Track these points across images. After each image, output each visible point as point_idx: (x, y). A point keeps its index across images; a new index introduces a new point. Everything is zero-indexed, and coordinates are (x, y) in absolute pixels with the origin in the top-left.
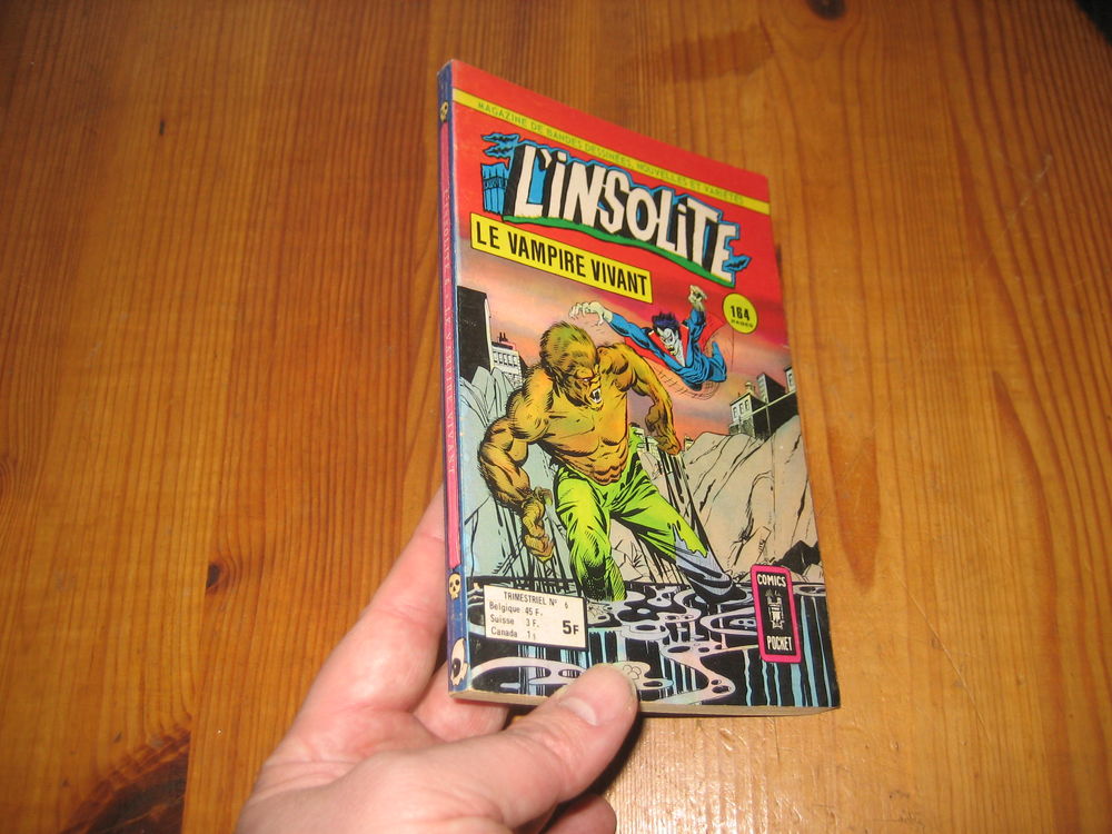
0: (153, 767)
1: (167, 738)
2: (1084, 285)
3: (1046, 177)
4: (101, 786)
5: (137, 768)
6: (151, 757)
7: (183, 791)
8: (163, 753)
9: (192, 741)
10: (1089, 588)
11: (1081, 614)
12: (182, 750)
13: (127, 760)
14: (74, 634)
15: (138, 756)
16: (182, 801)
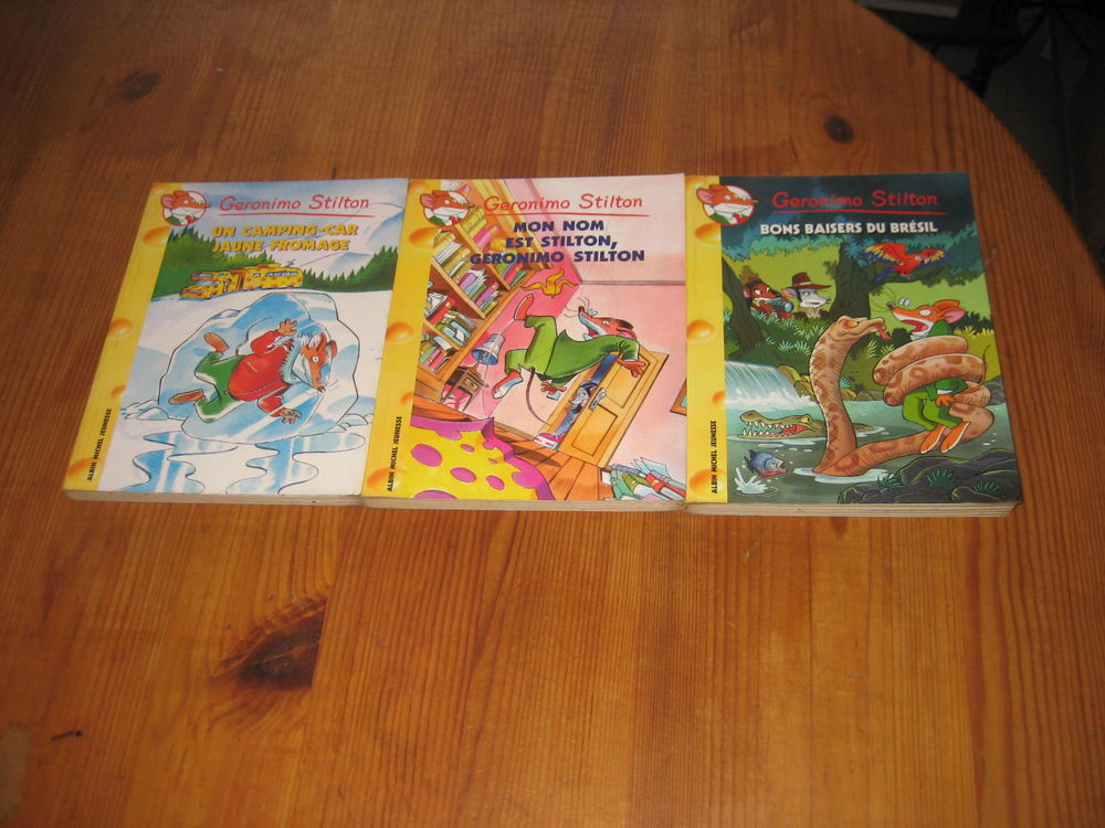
0: (298, 619)
1: (309, 600)
2: (1014, 340)
3: (991, 263)
4: (256, 631)
5: (285, 620)
6: (296, 613)
7: (319, 638)
8: (306, 610)
9: (327, 605)
10: (1003, 545)
11: (996, 562)
12: (320, 609)
13: (277, 613)
14: (242, 522)
15: (286, 611)
16: (317, 647)
